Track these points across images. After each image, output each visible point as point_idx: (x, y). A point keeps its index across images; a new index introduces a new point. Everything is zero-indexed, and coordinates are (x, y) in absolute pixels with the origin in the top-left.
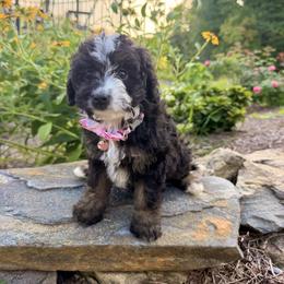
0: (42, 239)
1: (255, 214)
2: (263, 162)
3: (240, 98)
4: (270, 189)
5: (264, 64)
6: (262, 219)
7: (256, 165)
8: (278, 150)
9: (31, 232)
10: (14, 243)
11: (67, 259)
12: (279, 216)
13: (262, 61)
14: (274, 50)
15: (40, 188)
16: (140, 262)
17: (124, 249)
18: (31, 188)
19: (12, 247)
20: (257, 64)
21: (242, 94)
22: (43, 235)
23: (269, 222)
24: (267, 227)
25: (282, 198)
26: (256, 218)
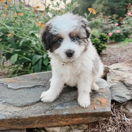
0: (18, 115)
1: (117, 94)
2: (117, 69)
3: (104, 39)
4: (123, 82)
5: (113, 23)
6: (120, 96)
7: (114, 71)
8: (123, 63)
9: (12, 111)
10: (4, 118)
11: (31, 123)
12: (127, 95)
13: (112, 21)
14: (117, 16)
15: (14, 88)
16: (66, 121)
17: (59, 116)
18: (10, 88)
19: (3, 119)
20: (110, 22)
21: (105, 37)
22: (18, 112)
23: (123, 98)
24: (122, 100)
25: (128, 86)
26: (117, 96)
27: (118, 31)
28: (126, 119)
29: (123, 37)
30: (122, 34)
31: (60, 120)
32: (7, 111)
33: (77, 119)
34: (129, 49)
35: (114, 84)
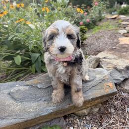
0: (61, 107)
2: (105, 58)
3: (84, 31)
4: (116, 68)
7: (104, 59)
10: (52, 111)
11: (69, 110)
12: (121, 77)
14: (85, 5)
16: (91, 104)
19: (52, 113)
21: (84, 30)
24: (118, 81)
25: (120, 71)
26: (115, 79)
27: (88, 20)
28: (123, 94)
29: (92, 24)
30: (91, 22)
31: (87, 104)
32: (50, 106)
33: (97, 101)
34: (101, 36)
35: (111, 71)
